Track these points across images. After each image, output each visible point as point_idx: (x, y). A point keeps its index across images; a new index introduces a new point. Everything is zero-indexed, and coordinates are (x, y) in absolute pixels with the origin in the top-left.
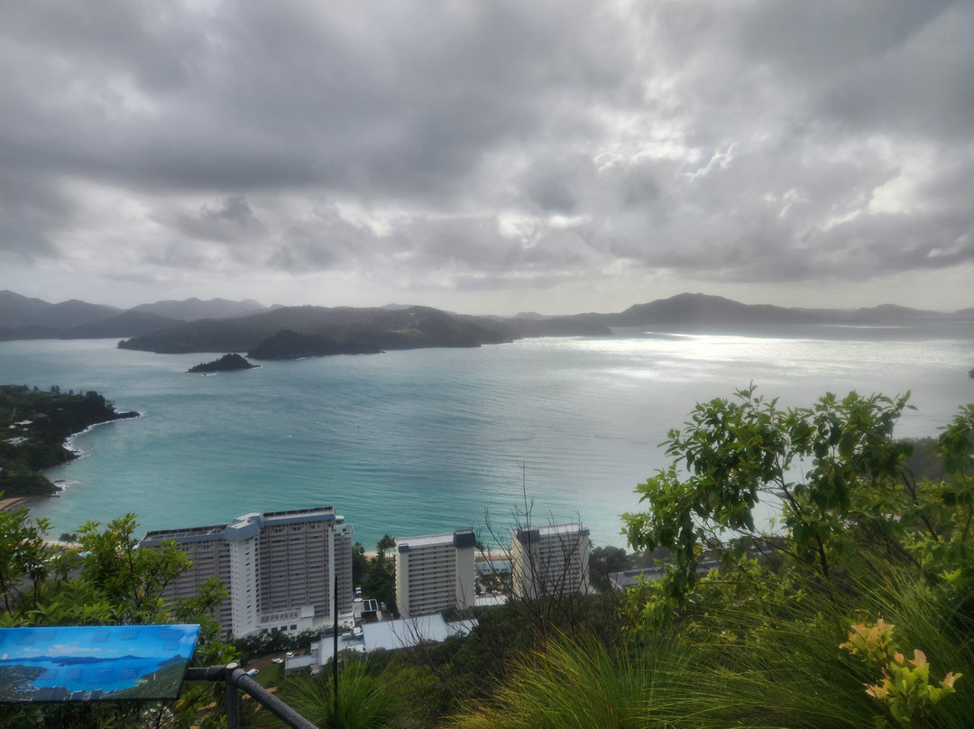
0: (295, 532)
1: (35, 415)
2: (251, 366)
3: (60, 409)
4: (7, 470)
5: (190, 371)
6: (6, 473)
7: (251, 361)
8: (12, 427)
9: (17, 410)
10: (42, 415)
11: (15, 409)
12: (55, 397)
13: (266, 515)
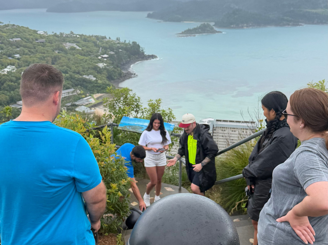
0: (232, 133)
1: (109, 52)
2: (216, 32)
3: (120, 50)
4: (97, 79)
5: (183, 33)
6: (97, 81)
7: (216, 29)
8: (100, 58)
9: (102, 49)
10: (112, 53)
11: (101, 48)
12: (119, 43)
13: (217, 120)
